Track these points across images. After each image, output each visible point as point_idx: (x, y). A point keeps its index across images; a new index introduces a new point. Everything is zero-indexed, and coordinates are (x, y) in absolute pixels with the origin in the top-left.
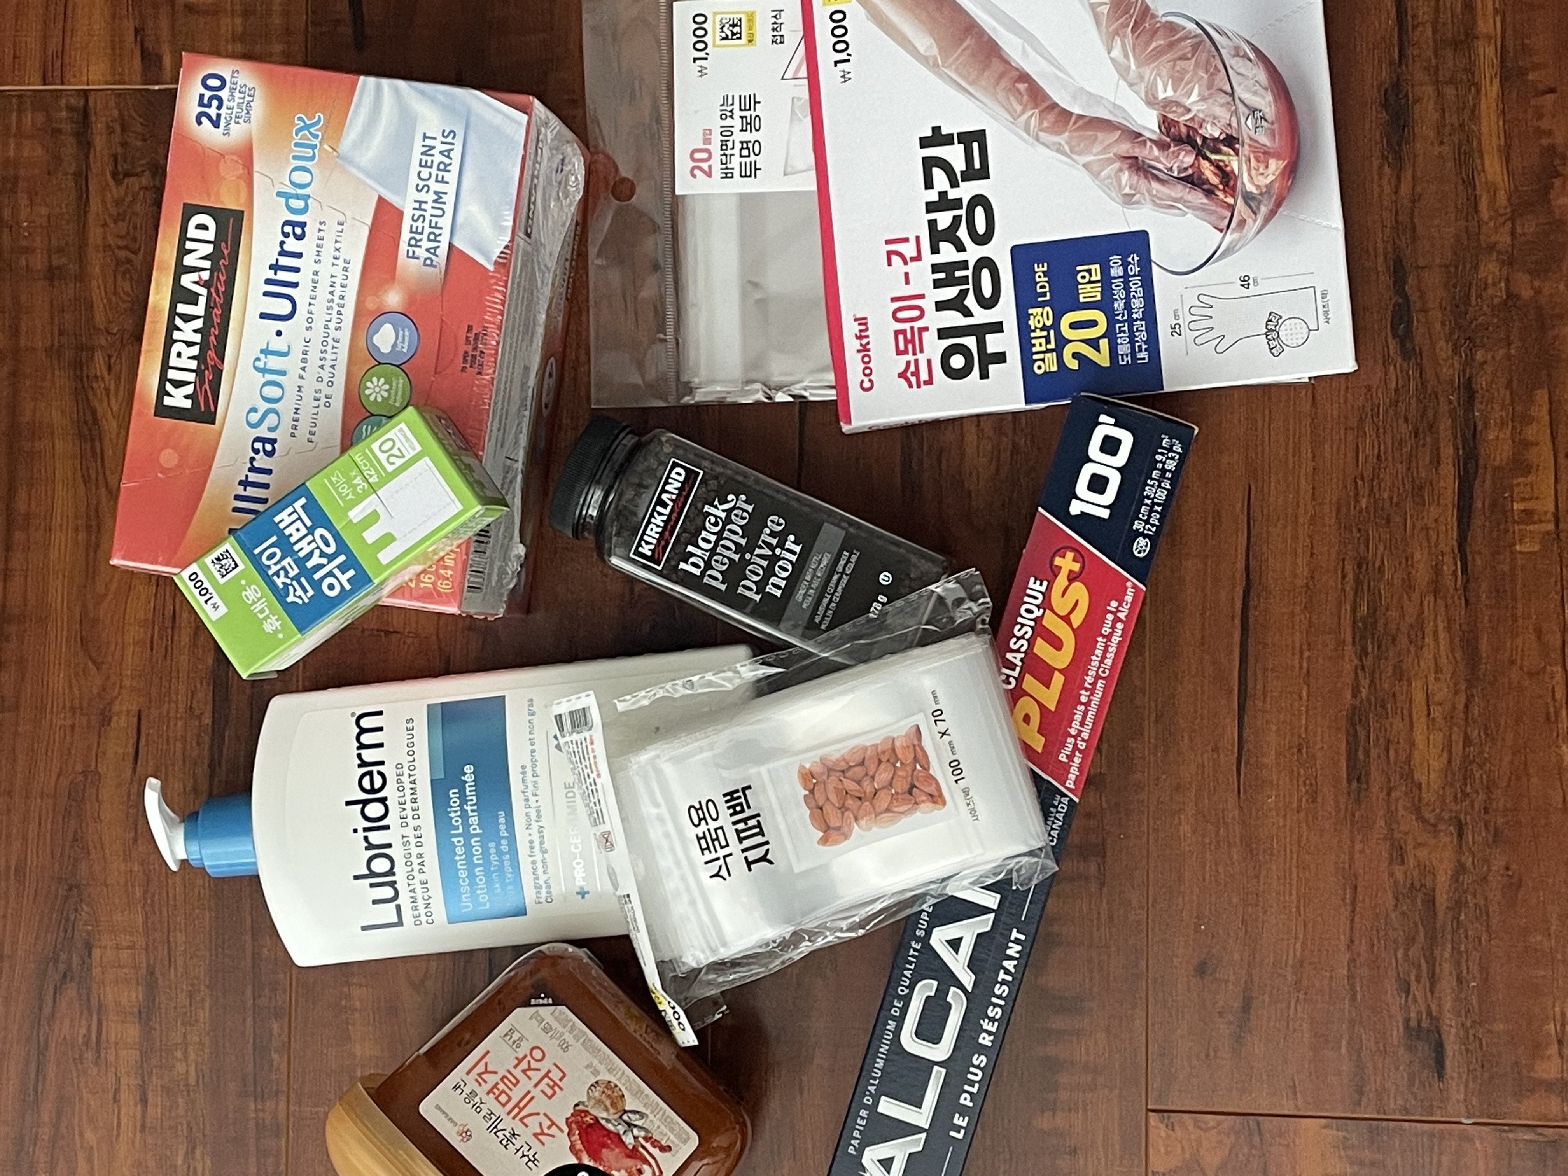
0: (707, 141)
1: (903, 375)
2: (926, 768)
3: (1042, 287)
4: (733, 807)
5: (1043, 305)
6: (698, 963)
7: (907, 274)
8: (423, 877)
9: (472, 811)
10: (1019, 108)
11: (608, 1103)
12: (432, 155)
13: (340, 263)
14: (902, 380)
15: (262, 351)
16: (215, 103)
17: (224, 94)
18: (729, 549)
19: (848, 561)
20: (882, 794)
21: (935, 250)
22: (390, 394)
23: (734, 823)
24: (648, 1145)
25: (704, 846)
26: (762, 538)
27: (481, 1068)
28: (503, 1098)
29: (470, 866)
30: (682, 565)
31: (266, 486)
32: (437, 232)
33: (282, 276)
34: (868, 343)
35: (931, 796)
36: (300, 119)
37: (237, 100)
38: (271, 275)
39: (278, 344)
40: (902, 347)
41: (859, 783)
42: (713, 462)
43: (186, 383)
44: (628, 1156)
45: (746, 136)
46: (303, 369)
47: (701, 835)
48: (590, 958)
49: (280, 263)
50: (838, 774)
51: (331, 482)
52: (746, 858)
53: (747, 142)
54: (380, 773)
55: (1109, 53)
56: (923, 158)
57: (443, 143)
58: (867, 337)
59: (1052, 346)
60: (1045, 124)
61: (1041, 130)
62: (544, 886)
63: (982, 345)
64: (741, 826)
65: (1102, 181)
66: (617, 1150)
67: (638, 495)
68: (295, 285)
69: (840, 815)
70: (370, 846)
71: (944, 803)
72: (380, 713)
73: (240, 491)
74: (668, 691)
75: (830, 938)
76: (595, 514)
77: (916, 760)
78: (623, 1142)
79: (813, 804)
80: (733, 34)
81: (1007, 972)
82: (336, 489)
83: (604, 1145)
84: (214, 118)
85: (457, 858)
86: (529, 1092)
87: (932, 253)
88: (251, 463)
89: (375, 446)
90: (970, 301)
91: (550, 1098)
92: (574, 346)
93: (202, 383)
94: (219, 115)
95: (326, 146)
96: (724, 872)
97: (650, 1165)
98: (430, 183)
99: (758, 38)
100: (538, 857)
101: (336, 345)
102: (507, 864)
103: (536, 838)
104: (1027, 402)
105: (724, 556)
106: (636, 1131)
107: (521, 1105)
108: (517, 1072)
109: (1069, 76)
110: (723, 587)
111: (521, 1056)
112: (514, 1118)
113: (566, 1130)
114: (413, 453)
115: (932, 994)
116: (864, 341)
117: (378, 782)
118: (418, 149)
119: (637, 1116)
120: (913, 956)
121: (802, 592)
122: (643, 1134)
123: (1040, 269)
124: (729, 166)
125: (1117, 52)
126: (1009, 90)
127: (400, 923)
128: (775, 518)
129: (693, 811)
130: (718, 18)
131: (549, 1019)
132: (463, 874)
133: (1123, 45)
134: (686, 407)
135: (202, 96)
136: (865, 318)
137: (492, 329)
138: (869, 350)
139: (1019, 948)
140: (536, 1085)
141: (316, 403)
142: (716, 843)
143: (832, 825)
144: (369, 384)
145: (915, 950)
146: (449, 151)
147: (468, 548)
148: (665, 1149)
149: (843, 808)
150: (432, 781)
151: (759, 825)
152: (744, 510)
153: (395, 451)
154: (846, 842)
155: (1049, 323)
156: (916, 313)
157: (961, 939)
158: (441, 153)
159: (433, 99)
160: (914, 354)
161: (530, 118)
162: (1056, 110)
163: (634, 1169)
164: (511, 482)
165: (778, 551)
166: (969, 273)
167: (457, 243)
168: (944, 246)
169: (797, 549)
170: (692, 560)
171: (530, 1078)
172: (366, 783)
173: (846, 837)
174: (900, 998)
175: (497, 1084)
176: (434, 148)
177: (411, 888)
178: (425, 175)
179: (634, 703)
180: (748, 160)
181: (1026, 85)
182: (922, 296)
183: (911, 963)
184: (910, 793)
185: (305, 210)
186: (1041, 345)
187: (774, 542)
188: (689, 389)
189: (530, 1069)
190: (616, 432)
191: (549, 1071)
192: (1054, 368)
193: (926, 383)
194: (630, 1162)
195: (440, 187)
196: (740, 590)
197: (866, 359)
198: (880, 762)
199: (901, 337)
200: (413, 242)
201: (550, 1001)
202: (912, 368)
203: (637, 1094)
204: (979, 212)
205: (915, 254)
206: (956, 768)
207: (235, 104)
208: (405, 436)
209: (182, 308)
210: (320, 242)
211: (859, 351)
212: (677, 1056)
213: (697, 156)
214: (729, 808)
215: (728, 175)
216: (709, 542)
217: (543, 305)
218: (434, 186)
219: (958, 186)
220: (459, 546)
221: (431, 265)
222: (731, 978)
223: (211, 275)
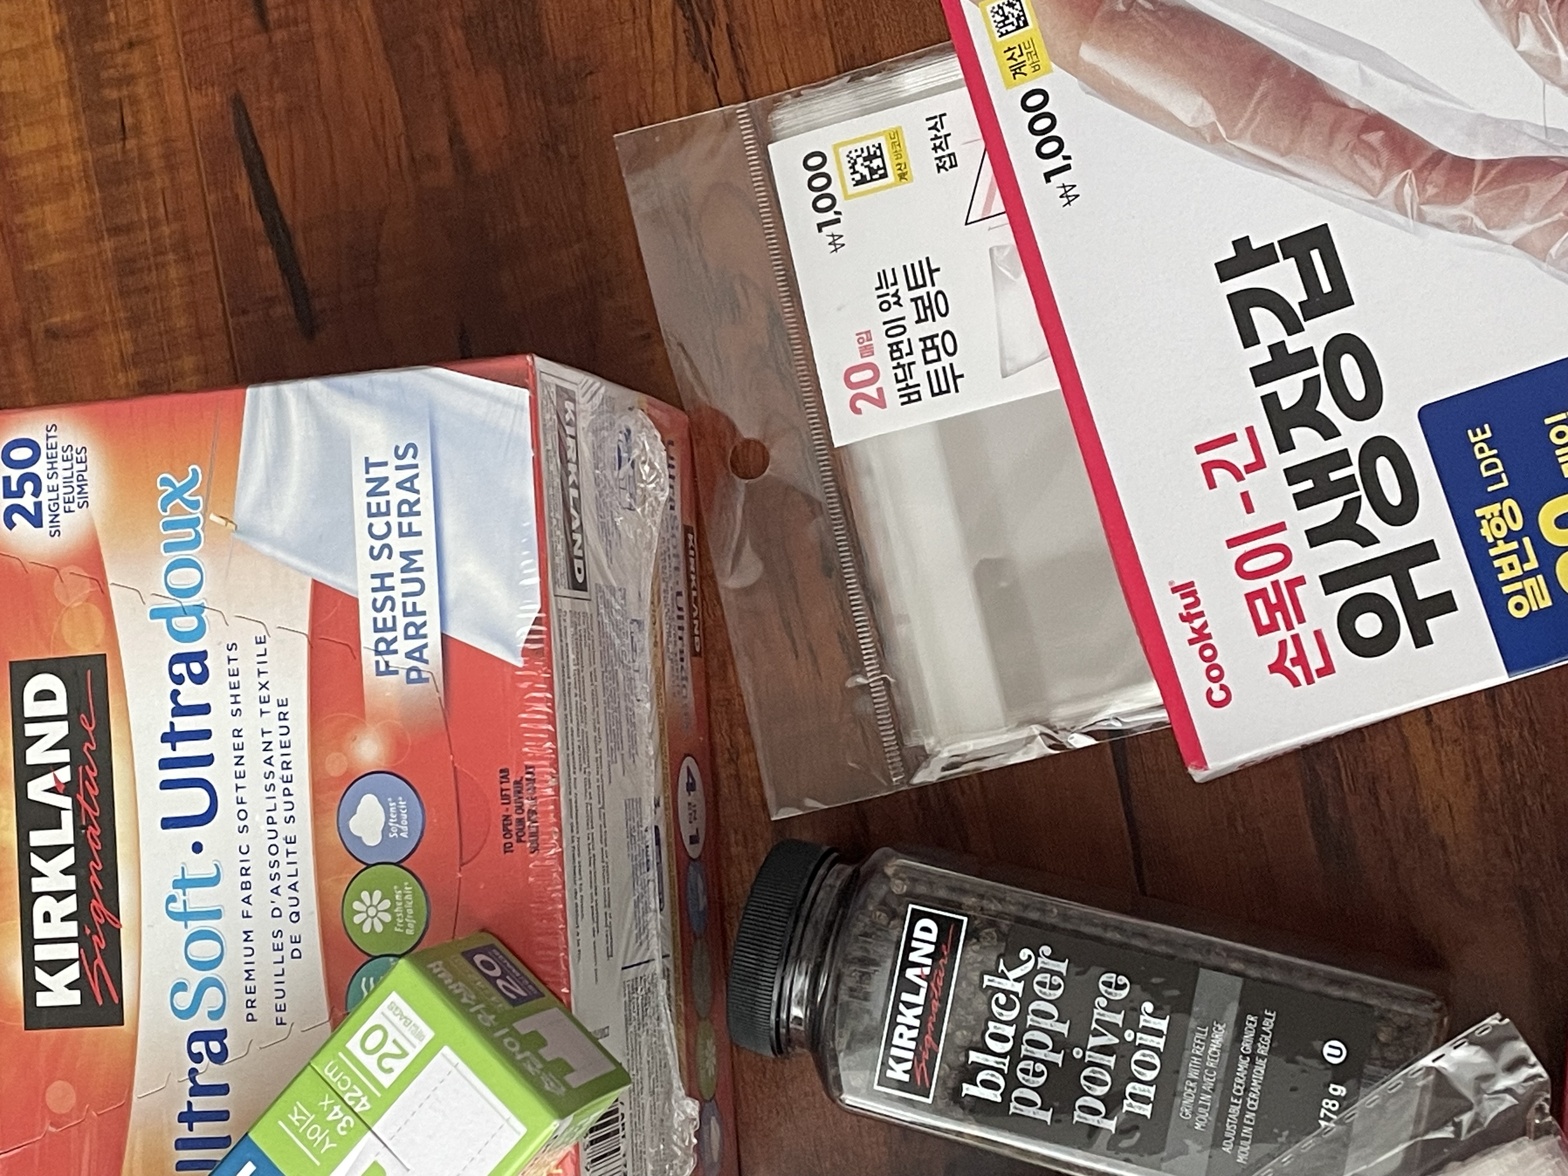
0: (867, 350)
1: (1275, 668)
3: (1489, 467)
5: (1498, 497)
7: (1245, 496)
10: (1377, 175)
12: (387, 493)
13: (272, 706)
14: (1278, 676)
15: (176, 884)
16: (29, 487)
17: (40, 468)
18: (1042, 1046)
19: (1259, 1032)
21: (1285, 444)
22: (394, 918)
26: (1096, 1016)
30: (968, 1089)
31: (222, 1116)
32: (418, 620)
33: (185, 749)
34: (1205, 625)
36: (165, 482)
37: (62, 474)
38: (166, 751)
39: (199, 867)
40: (1265, 620)
42: (982, 897)
43: (65, 963)
45: (928, 328)
46: (247, 900)
49: (178, 729)
51: (289, 1124)
53: (932, 338)
55: (1515, 47)
56: (1229, 297)
57: (398, 468)
58: (1201, 614)
59: (1533, 564)
60: (1431, 190)
61: (1427, 202)
63: (1405, 588)
65: (1555, 263)
67: (865, 977)
68: (207, 760)
73: (183, 1132)
76: (801, 1015)
80: (872, 171)
82: (302, 1138)
84: (31, 510)
87: (1281, 450)
88: (193, 1080)
89: (353, 1045)
90: (1367, 518)
92: (725, 726)
93: (91, 960)
94: (38, 506)
95: (212, 517)
98: (391, 540)
99: (913, 168)
101: (291, 848)
104: (1510, 670)
105: (1036, 1060)
109: (1452, 99)
110: (1047, 1116)
114: (420, 1046)
116: (1197, 623)
118: (361, 487)
121: (1188, 1101)
123: (1478, 437)
124: (911, 382)
125: (1529, 40)
126: (1354, 149)
128: (1110, 977)
130: (843, 151)
133: (1539, 28)
134: (923, 788)
135: (7, 480)
136: (1192, 584)
137: (544, 768)
138: (1209, 636)
141: (278, 956)
144: (357, 905)
146: (411, 479)
147: (576, 1164)
152: (1053, 973)
153: (389, 1048)
155: (1517, 527)
156: (1278, 557)
158: (400, 485)
159: (369, 400)
160: (1289, 626)
161: (534, 393)
162: (1445, 162)
164: (646, 1002)
165: (1129, 1035)
166: (1354, 469)
167: (452, 633)
168: (1301, 435)
169: (1162, 1025)
170: (982, 1076)
176: (386, 479)
178: (380, 528)
180: (938, 366)
181: (1381, 133)
182: (1280, 527)
185: (198, 633)
186: (1511, 566)
187: (1118, 1019)
188: (922, 756)
190: (811, 868)
192: (1547, 603)
193: (1321, 673)
195: (409, 544)
196: (1078, 1115)
197: (1208, 653)
199: (1259, 603)
200: (382, 647)
202: (1292, 652)
204: (1348, 364)
205: (1252, 459)
207: (60, 481)
208: (402, 1016)
209: (38, 838)
210: (234, 679)
211: (1192, 642)
213: (855, 378)
215: (910, 396)
216: (1003, 1039)
217: (644, 687)
218: (399, 544)
219: (1301, 329)
220: (560, 1164)
221: (420, 680)
223: (74, 773)
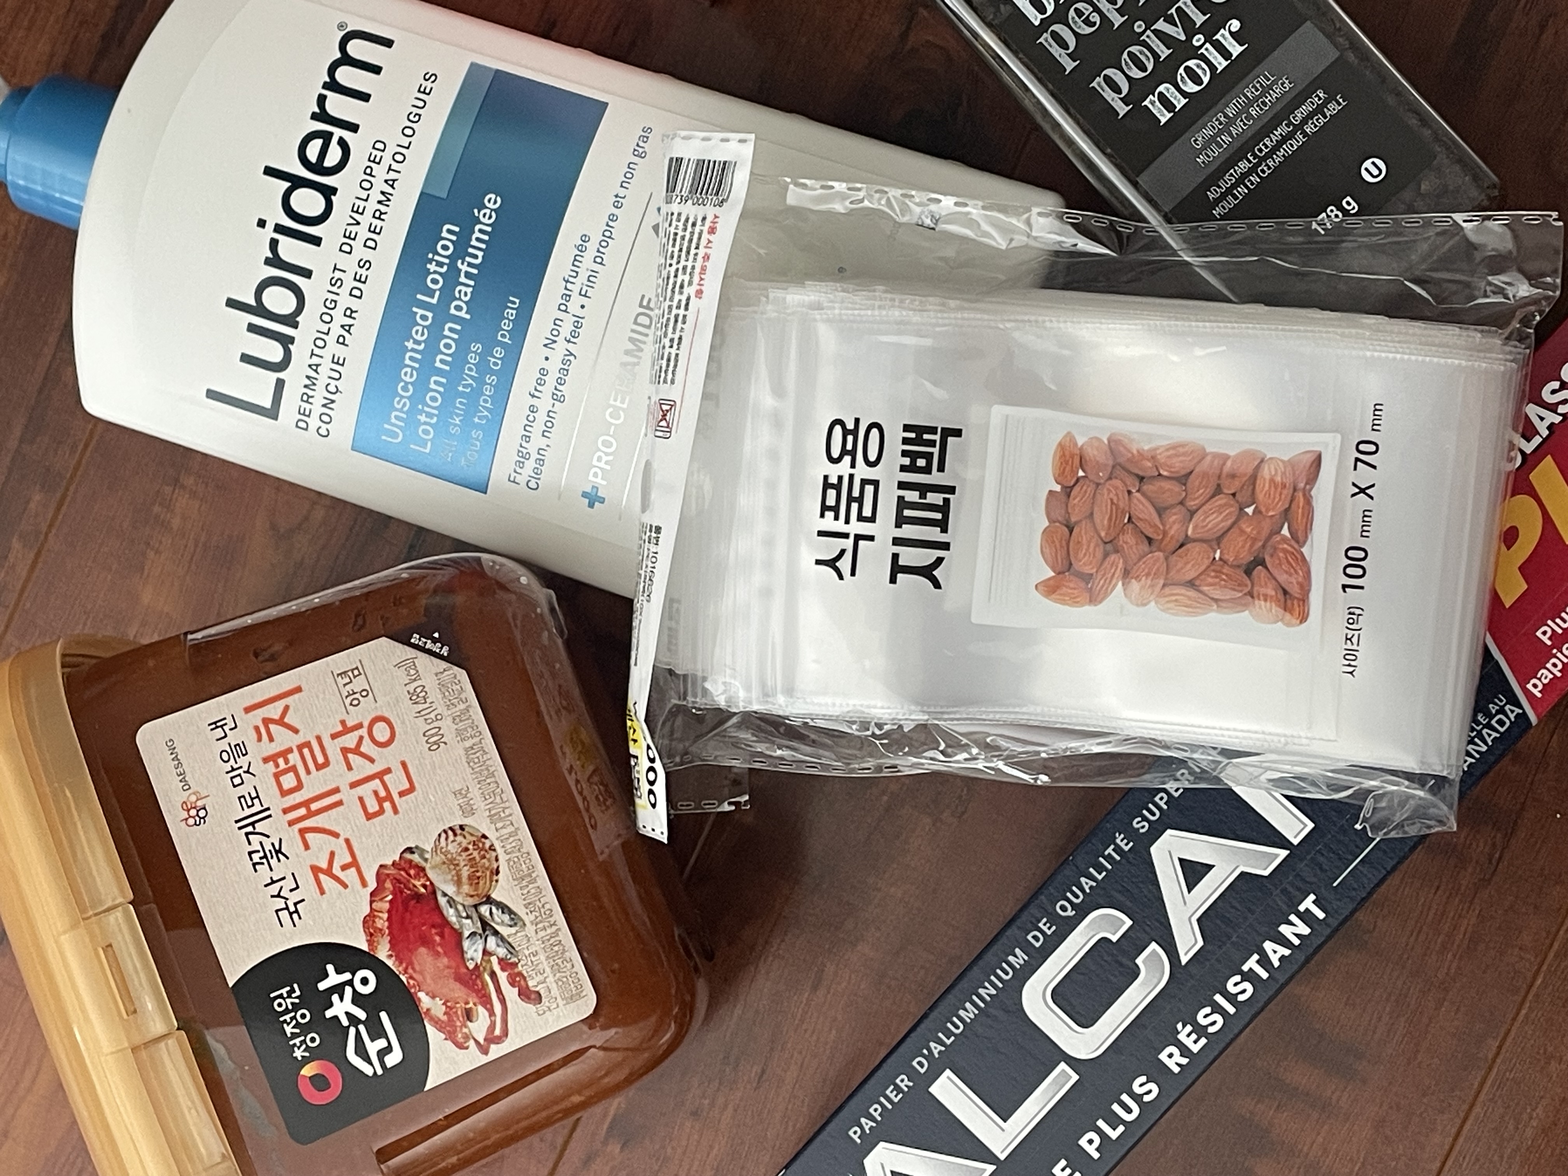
2: (1300, 537)
4: (913, 456)
6: (728, 701)
8: (341, 352)
9: (468, 275)
11: (465, 872)
19: (1319, 110)
20: (1194, 549)
23: (902, 485)
24: (502, 976)
25: (831, 501)
27: (274, 711)
28: (289, 781)
29: (426, 368)
35: (1285, 592)
41: (1161, 511)
44: (459, 979)
47: (833, 480)
48: (552, 610)
50: (1130, 480)
52: (895, 557)
54: (342, 143)
62: (534, 456)
64: (912, 496)
66: (445, 960)
69: (1099, 554)
70: (275, 261)
71: (1303, 618)
72: (388, 43)
74: (889, 202)
75: (980, 765)
77: (1286, 514)
78: (462, 952)
79: (1059, 514)
81: (1264, 961)
83: (426, 942)
85: (410, 345)
86: (336, 790)
91: (369, 816)
96: (845, 565)
97: (492, 1013)
100: (545, 403)
102: (488, 391)
103: (553, 367)
105: (1096, 9)
106: (492, 941)
107: (314, 806)
108: (333, 749)
110: (1070, 65)
111: (350, 723)
112: (291, 823)
113: (372, 885)
115: (1114, 938)
117: (333, 156)
119: (506, 918)
120: (1109, 858)
122: (502, 952)
127: (272, 413)
129: (838, 429)
131: (429, 681)
132: (408, 376)
139: (1305, 930)
140: (354, 785)
142: (855, 506)
143: (1076, 566)
145: (1118, 849)
148: (529, 995)
149: (1111, 545)
150: (422, 194)
151: (944, 510)
154: (1088, 608)
157: (1210, 867)
163: (461, 1005)
165: (1198, 40)
169: (1236, 49)
171: (350, 768)
172: (313, 151)
173: (1094, 599)
174: (1054, 918)
175: (290, 750)
177: (315, 360)
179: (819, 199)
183: (1100, 868)
184: (1248, 572)
187: (1199, 19)
189: (357, 751)
191: (388, 771)
194: (458, 992)
196: (1098, 83)
198: (1218, 490)
201: (445, 651)
203: (524, 879)
206: (1355, 563)
212: (624, 845)
214: (905, 454)
222: (779, 753)
